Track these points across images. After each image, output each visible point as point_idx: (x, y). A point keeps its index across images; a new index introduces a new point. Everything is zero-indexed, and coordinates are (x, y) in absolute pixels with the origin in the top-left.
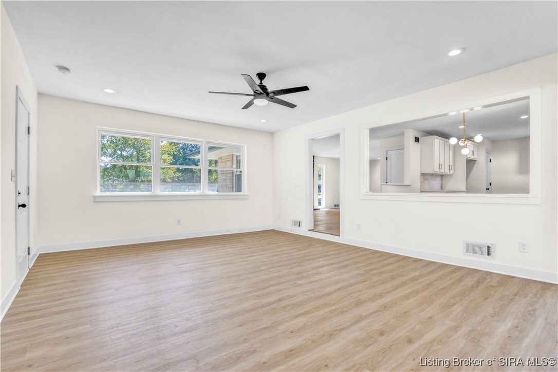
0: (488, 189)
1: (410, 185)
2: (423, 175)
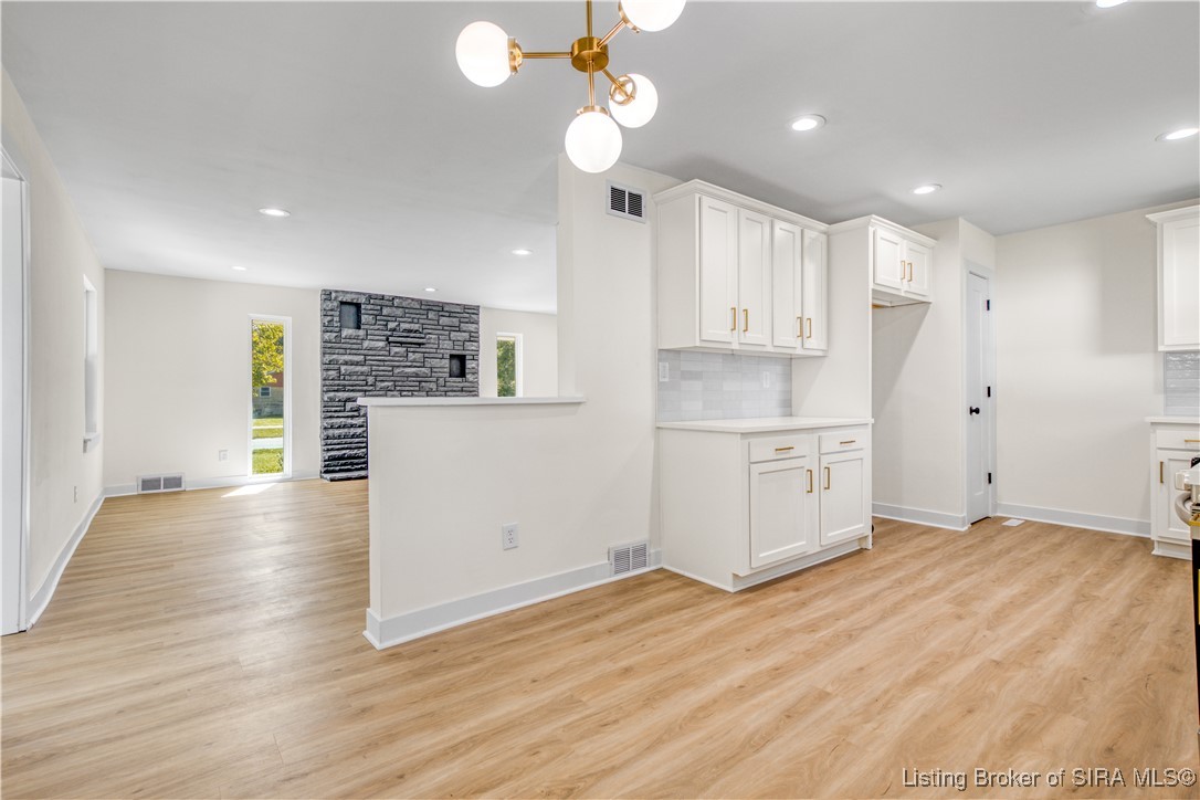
0: (977, 411)
1: (579, 403)
2: (664, 354)
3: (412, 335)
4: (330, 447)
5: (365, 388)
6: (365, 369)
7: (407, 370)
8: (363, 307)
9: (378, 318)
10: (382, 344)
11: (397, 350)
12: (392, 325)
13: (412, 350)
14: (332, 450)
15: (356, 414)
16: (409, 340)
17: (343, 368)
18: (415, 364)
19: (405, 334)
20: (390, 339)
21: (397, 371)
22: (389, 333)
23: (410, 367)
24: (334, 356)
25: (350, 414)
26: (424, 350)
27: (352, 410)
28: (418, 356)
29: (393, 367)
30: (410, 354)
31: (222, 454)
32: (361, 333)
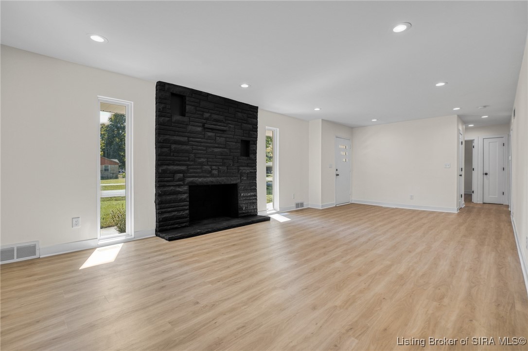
3: (220, 124)
4: (163, 210)
5: (188, 163)
6: (188, 147)
7: (216, 150)
8: (187, 98)
9: (198, 108)
10: (199, 129)
11: (210, 134)
12: (207, 115)
13: (219, 135)
14: (165, 212)
15: (181, 183)
16: (218, 127)
17: (173, 146)
18: (220, 146)
19: (214, 123)
20: (206, 126)
21: (210, 150)
22: (204, 121)
23: (216, 147)
24: (167, 137)
25: (178, 183)
26: (225, 136)
27: (179, 180)
28: (223, 139)
29: (207, 147)
30: (218, 138)
31: (75, 221)
32: (186, 119)
